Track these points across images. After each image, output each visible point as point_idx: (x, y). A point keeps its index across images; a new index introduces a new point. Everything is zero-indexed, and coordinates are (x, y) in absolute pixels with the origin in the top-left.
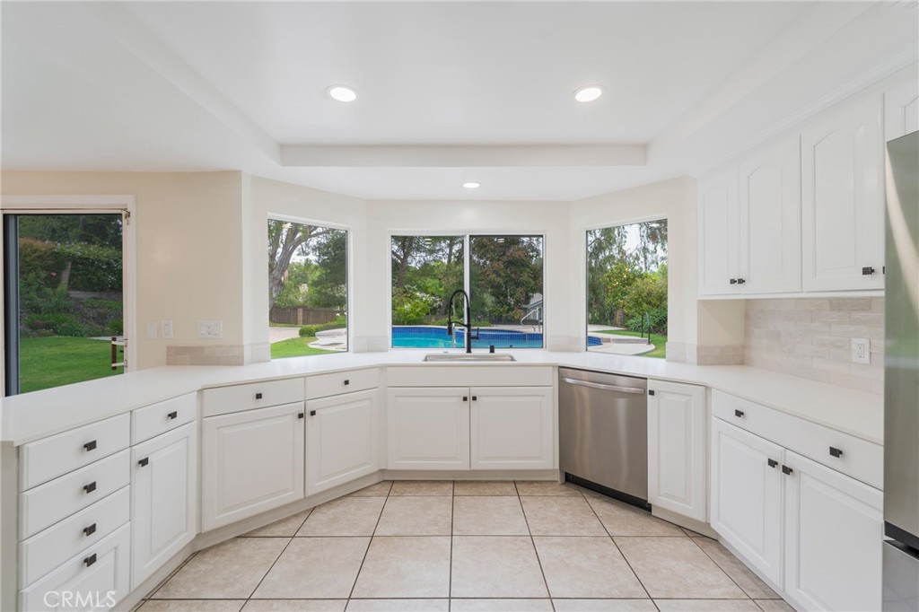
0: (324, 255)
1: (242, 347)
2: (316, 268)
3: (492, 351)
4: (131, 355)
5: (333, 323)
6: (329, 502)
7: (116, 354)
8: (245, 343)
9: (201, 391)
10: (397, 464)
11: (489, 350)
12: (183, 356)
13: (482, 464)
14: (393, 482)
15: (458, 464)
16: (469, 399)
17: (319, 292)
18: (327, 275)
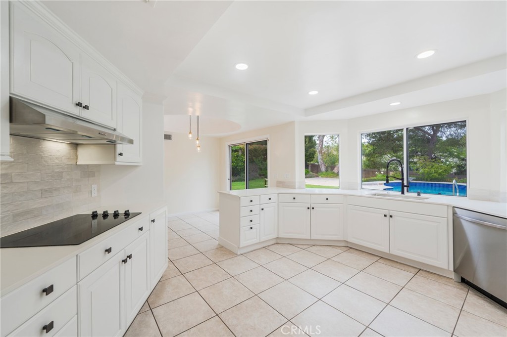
0: (373, 138)
1: (295, 182)
2: (367, 146)
3: (419, 194)
4: (269, 183)
5: (373, 178)
6: (321, 245)
7: (266, 182)
8: (296, 181)
9: (278, 194)
10: (351, 240)
11: (417, 194)
12: (281, 184)
13: (395, 251)
14: (351, 247)
15: (383, 248)
16: (388, 216)
17: (369, 160)
18: (374, 150)
